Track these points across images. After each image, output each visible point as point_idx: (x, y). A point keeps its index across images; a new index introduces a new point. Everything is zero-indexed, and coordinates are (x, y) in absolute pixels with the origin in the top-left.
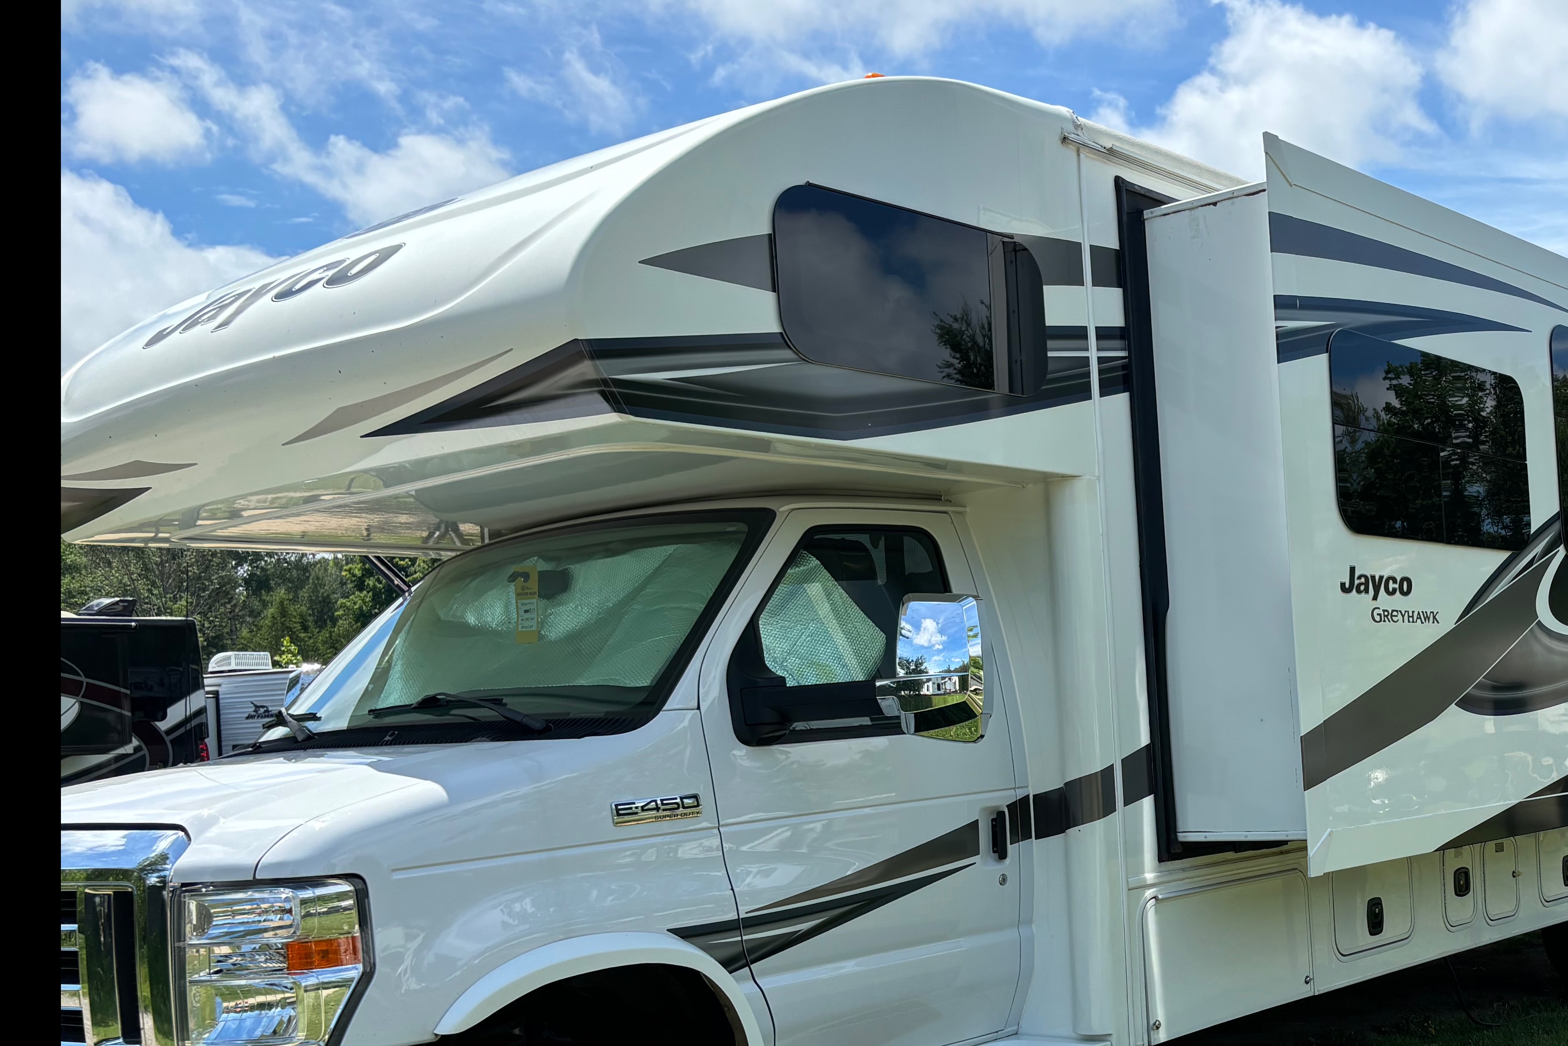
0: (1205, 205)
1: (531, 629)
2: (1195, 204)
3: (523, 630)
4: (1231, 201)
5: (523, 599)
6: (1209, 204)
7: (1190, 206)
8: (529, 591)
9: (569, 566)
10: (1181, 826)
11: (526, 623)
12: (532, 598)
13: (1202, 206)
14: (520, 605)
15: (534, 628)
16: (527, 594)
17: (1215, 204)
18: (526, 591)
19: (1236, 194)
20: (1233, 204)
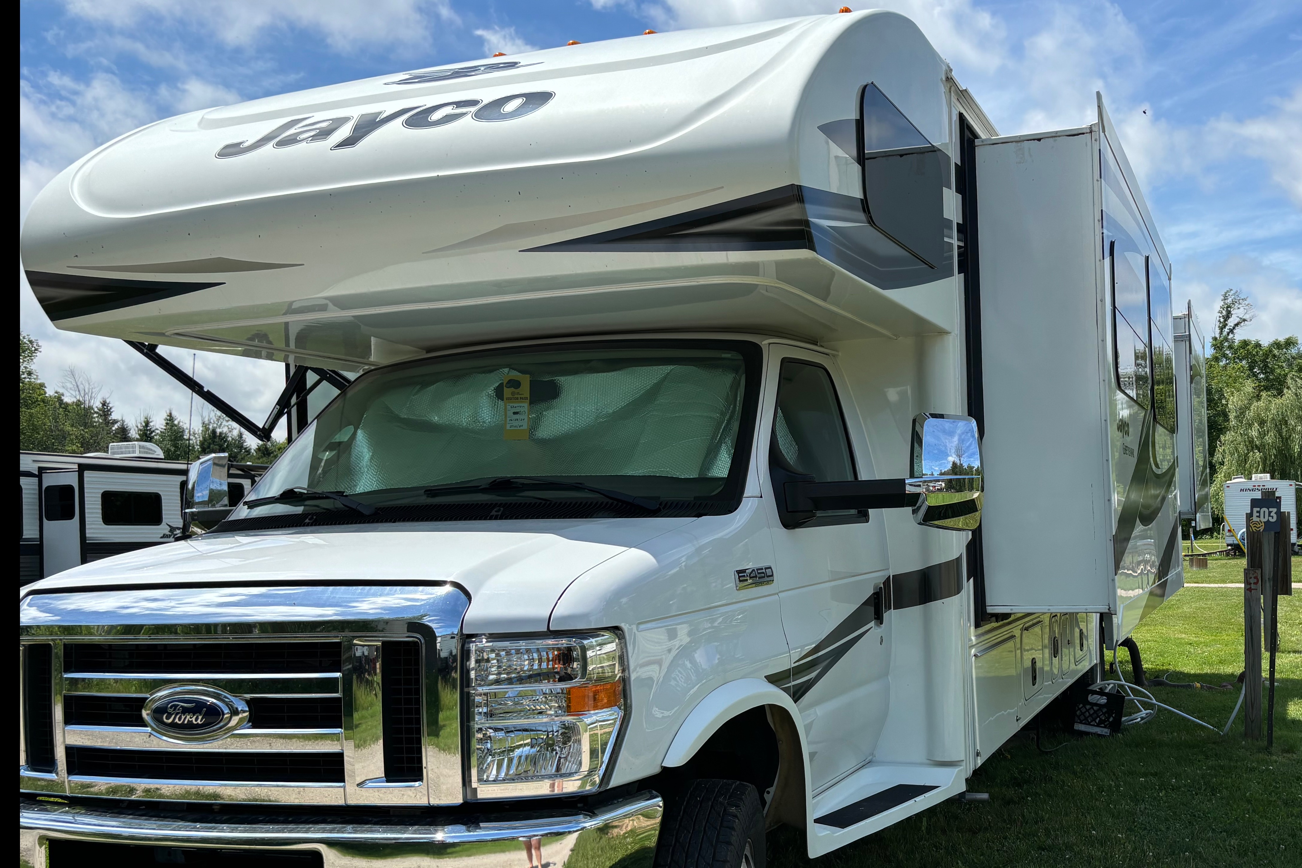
0: (1031, 140)
1: (521, 428)
2: (1022, 139)
3: (512, 428)
4: (1054, 138)
5: (513, 402)
6: (1034, 140)
7: (1018, 139)
8: (519, 396)
9: (558, 378)
10: (988, 602)
11: (515, 423)
12: (522, 402)
13: (1028, 140)
14: (509, 407)
15: (525, 427)
16: (517, 399)
17: (1039, 140)
18: (516, 396)
19: (1058, 134)
20: (1055, 141)
